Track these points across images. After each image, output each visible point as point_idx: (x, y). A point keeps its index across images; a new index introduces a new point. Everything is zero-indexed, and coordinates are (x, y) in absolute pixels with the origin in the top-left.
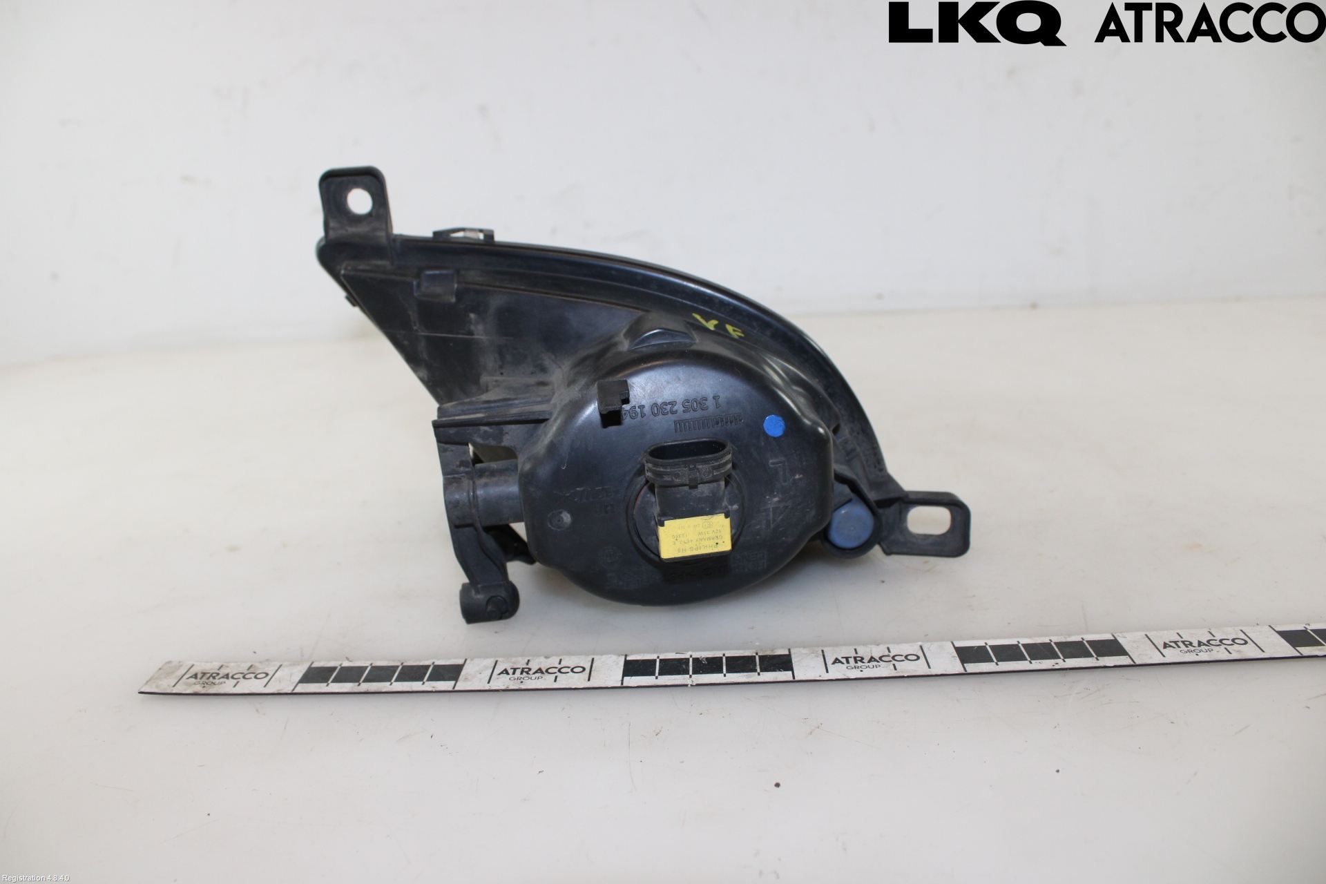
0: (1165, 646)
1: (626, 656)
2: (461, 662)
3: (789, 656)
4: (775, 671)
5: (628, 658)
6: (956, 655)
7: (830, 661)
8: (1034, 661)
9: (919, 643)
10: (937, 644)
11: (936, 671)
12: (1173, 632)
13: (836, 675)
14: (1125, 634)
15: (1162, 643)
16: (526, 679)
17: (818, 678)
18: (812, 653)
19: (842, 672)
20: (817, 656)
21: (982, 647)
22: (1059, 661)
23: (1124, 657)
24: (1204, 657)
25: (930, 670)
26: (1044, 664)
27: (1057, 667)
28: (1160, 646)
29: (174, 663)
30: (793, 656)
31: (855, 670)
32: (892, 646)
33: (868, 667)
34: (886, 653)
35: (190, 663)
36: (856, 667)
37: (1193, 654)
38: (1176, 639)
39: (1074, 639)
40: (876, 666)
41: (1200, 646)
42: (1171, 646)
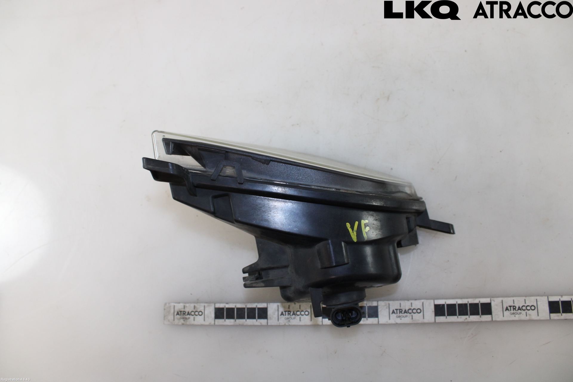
0: (506, 309)
2: (265, 306)
3: (377, 307)
4: (372, 317)
6: (434, 311)
7: (391, 312)
8: (459, 317)
9: (422, 301)
10: (429, 301)
11: (426, 321)
12: (512, 299)
13: (392, 321)
14: (496, 299)
15: (506, 307)
16: (290, 318)
17: (386, 323)
18: (385, 305)
19: (394, 319)
20: (387, 308)
21: (443, 305)
22: (467, 317)
23: (489, 316)
24: (517, 317)
25: (424, 320)
26: (462, 318)
27: (466, 321)
28: (504, 309)
29: (167, 305)
30: (379, 307)
31: (399, 319)
32: (413, 302)
33: (403, 317)
34: (410, 307)
35: (173, 304)
36: (399, 317)
37: (514, 315)
38: (512, 304)
39: (476, 301)
40: (406, 316)
41: (518, 309)
42: (508, 310)
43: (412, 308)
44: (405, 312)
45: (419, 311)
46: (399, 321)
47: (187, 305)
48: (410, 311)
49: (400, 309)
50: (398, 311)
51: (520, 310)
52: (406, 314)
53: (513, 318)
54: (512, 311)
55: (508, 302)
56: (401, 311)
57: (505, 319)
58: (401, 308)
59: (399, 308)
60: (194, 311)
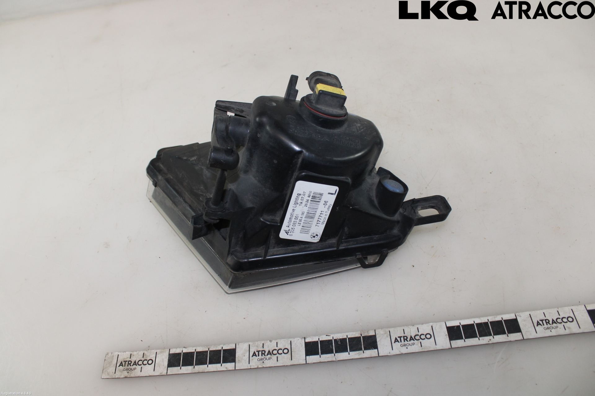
0: (538, 324)
1: (305, 338)
2: (233, 347)
3: (375, 336)
4: (370, 349)
5: (307, 341)
6: (447, 334)
7: (393, 340)
8: (480, 338)
9: (431, 324)
10: (439, 324)
11: (439, 347)
12: (542, 311)
13: (396, 351)
14: (521, 314)
15: (536, 322)
16: (265, 359)
17: (389, 354)
18: (385, 334)
19: (398, 349)
20: (387, 336)
21: (458, 327)
22: (491, 337)
23: (519, 334)
24: (554, 332)
25: (436, 346)
26: (485, 340)
27: (490, 342)
28: (535, 324)
29: (110, 354)
30: (377, 336)
31: (404, 348)
32: (419, 326)
33: (409, 345)
34: (417, 333)
35: (117, 353)
36: (405, 345)
37: (549, 330)
38: (543, 317)
39: (498, 318)
40: (413, 344)
41: (553, 323)
42: (540, 324)
43: (420, 334)
44: (411, 338)
45: (428, 336)
46: (404, 350)
47: (135, 353)
48: (417, 337)
49: (404, 337)
50: (402, 339)
51: (555, 323)
52: (412, 341)
53: (548, 333)
54: (546, 326)
55: (538, 316)
56: (405, 338)
57: (539, 335)
58: (405, 335)
59: (402, 335)
60: (143, 359)
